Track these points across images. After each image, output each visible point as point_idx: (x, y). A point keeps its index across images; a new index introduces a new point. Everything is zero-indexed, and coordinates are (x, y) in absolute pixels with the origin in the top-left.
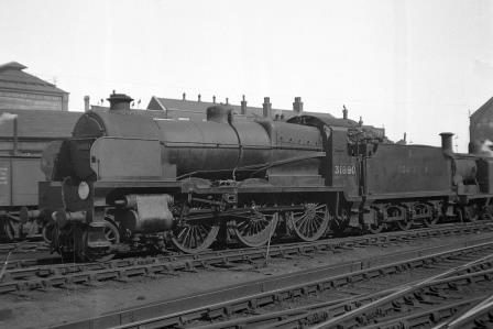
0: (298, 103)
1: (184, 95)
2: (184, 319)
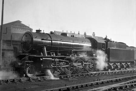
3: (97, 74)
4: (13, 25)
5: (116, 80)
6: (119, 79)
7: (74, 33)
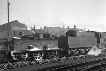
3: (82, 57)
4: (13, 24)
5: (98, 60)
6: (100, 60)
7: (59, 27)
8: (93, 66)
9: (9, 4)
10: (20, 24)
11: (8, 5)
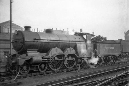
0: (81, 30)
1: (56, 29)
2: (63, 84)
7: (63, 30)
8: (116, 77)
9: (12, 1)
10: (15, 26)
11: (11, 3)
